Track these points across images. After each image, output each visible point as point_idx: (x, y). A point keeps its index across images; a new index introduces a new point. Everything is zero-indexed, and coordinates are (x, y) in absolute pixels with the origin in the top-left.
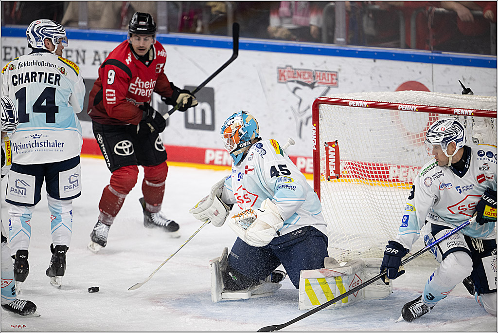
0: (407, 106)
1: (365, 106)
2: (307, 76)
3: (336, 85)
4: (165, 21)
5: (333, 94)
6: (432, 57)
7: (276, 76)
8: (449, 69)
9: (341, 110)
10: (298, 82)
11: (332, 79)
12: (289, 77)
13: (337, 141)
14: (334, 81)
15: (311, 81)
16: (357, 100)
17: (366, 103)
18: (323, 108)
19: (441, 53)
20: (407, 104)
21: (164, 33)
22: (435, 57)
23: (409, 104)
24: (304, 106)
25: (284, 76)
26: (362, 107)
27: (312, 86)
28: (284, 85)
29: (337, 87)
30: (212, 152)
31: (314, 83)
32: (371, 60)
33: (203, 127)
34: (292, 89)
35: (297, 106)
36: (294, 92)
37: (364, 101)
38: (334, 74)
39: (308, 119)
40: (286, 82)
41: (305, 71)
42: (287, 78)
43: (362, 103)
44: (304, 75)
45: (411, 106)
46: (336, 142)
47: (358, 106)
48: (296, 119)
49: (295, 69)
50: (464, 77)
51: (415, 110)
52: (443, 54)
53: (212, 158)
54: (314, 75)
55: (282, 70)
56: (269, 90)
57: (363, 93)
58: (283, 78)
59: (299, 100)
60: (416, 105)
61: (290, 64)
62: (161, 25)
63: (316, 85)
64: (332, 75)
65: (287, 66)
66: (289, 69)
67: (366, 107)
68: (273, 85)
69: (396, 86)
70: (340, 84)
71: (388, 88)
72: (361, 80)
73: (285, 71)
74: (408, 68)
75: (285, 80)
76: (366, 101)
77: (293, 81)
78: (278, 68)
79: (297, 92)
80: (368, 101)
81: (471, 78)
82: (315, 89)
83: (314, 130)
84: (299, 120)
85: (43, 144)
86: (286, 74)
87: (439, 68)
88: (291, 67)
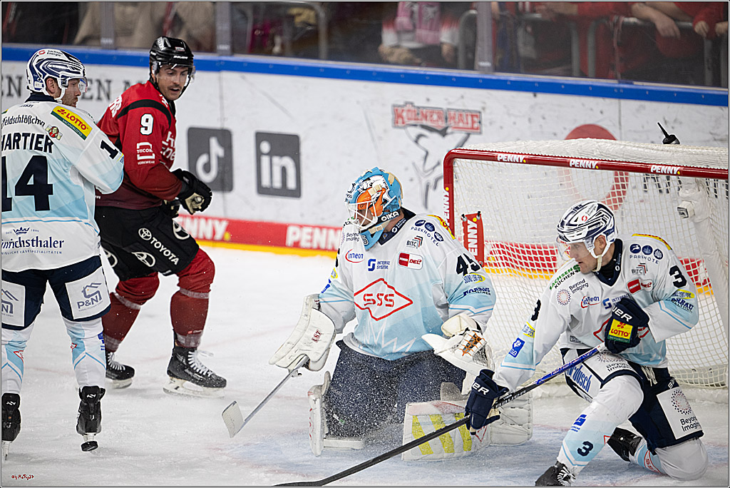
0: (582, 161)
1: (521, 161)
2: (435, 117)
3: (478, 131)
4: (227, 37)
5: (474, 144)
6: (619, 89)
7: (390, 117)
8: (644, 107)
9: (485, 166)
10: (423, 127)
11: (474, 121)
12: (409, 119)
13: (479, 212)
14: (476, 125)
15: (441, 124)
16: (509, 153)
17: (522, 157)
18: (459, 164)
19: (632, 84)
20: (582, 159)
21: (226, 55)
22: (624, 89)
23: (585, 159)
24: (431, 162)
25: (402, 118)
26: (516, 162)
27: (443, 133)
28: (403, 131)
29: (480, 133)
30: (297, 229)
31: (447, 128)
32: (530, 95)
33: (284, 192)
34: (414, 137)
35: (422, 162)
36: (416, 142)
37: (519, 154)
38: (476, 115)
39: (437, 181)
40: (405, 126)
41: (433, 110)
42: (406, 120)
43: (516, 157)
44: (431, 116)
45: (588, 161)
46: (479, 214)
47: (510, 162)
48: (420, 182)
49: (419, 108)
50: (666, 119)
51: (594, 167)
52: (636, 85)
53: (296, 238)
54: (445, 116)
55: (400, 109)
56: (380, 138)
57: (518, 142)
58: (400, 120)
59: (424, 153)
60: (595, 160)
61: (411, 100)
62: (222, 44)
63: (449, 130)
64: (472, 116)
65: (406, 103)
66: (409, 107)
67: (523, 163)
68: (385, 131)
69: (567, 133)
70: (484, 129)
71: (555, 134)
72: (515, 123)
73: (403, 111)
74: (583, 105)
75: (403, 123)
76: (522, 154)
77: (415, 125)
78: (394, 106)
79: (422, 141)
80: (525, 154)
81: (675, 121)
82: (448, 137)
83: (446, 196)
84: (424, 182)
85: (30, 242)
86: (404, 114)
87: (630, 105)
88: (412, 104)
